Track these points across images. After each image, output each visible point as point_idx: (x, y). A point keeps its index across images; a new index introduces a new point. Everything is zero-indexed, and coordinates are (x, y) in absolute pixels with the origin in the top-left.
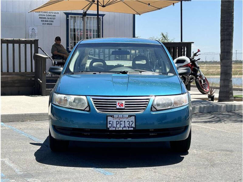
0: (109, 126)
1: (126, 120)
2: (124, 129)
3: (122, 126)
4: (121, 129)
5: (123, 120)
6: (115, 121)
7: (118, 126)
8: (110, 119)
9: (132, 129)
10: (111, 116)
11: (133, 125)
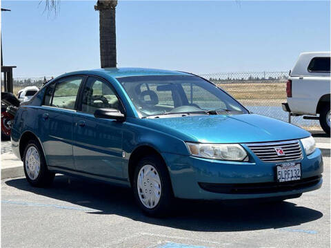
0: (279, 177)
1: (293, 169)
2: (293, 179)
3: (290, 176)
4: (290, 180)
5: (290, 169)
6: (283, 171)
7: (287, 176)
8: (279, 169)
9: (299, 178)
10: (280, 165)
11: (300, 175)
